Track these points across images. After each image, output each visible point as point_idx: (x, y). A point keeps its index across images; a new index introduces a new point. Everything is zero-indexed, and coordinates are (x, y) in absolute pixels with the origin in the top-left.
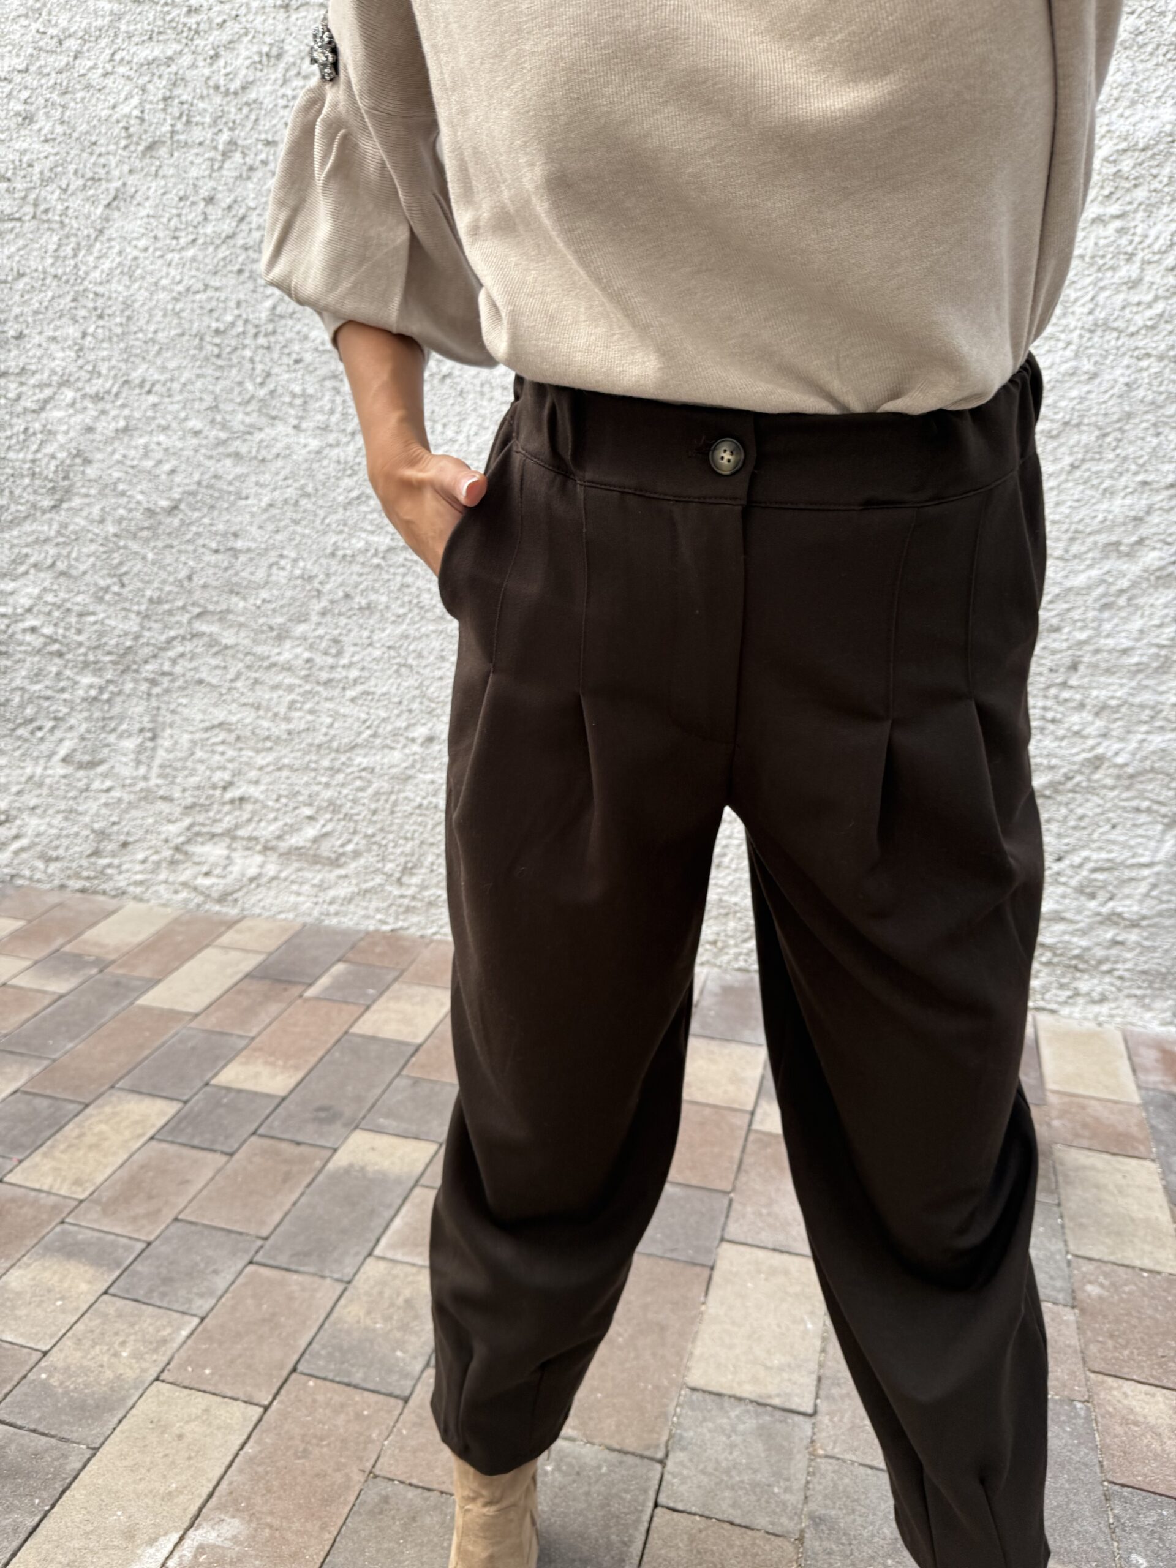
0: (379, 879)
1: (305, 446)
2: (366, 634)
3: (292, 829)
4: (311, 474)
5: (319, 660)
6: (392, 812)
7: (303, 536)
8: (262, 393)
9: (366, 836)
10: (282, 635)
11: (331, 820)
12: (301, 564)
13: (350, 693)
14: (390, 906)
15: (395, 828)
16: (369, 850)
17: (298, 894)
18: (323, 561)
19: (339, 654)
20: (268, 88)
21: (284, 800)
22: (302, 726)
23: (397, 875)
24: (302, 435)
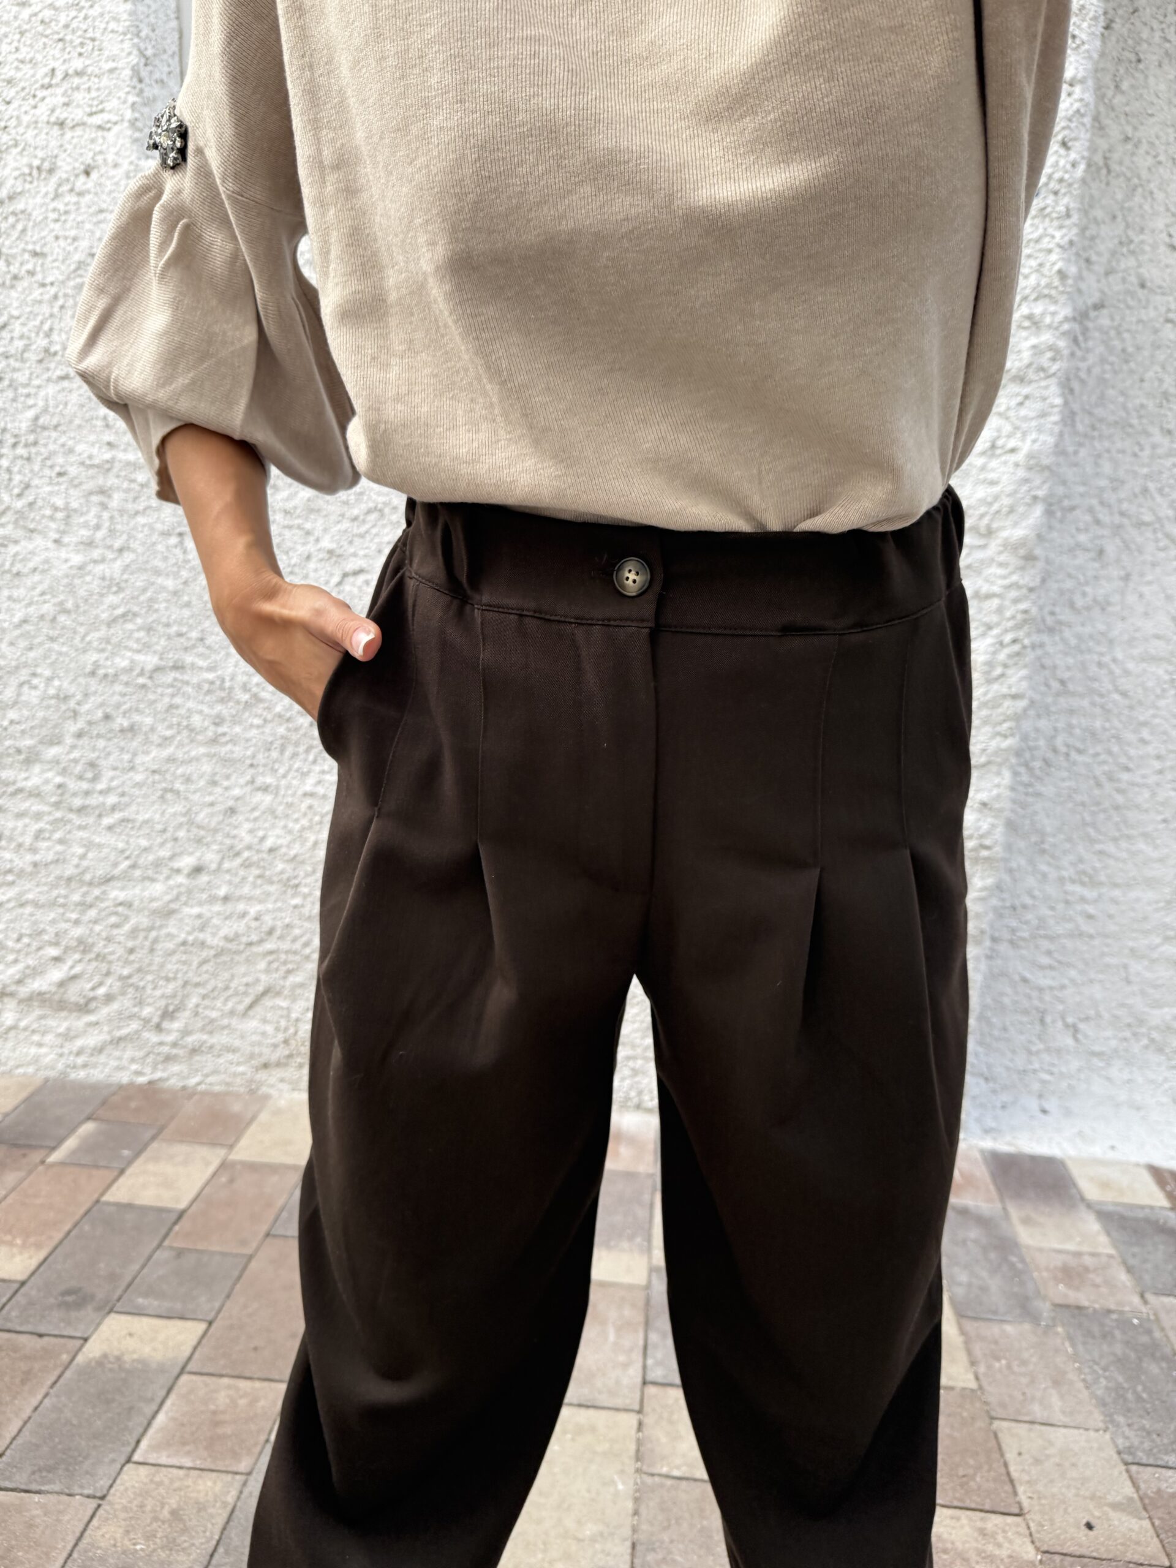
0: (134, 1025)
1: (66, 561)
2: (126, 757)
3: (36, 972)
4: (71, 589)
5: (73, 785)
6: (152, 950)
7: (60, 653)
8: (19, 504)
9: (122, 978)
10: (30, 759)
11: (80, 961)
12: (56, 683)
13: (107, 821)
14: (148, 1054)
15: (154, 968)
16: (123, 994)
17: (40, 1045)
18: (82, 680)
19: (95, 779)
20: (39, 200)
21: (26, 940)
22: (50, 857)
23: (156, 1020)
24: (64, 550)
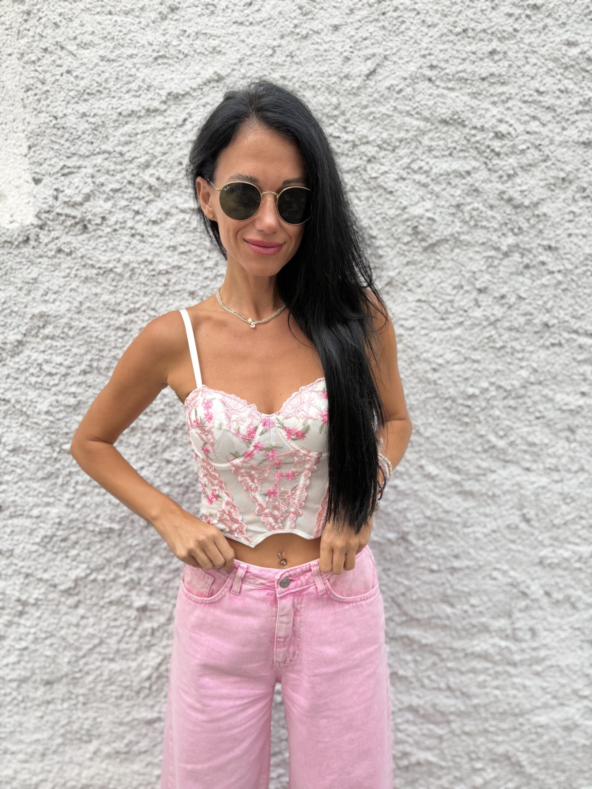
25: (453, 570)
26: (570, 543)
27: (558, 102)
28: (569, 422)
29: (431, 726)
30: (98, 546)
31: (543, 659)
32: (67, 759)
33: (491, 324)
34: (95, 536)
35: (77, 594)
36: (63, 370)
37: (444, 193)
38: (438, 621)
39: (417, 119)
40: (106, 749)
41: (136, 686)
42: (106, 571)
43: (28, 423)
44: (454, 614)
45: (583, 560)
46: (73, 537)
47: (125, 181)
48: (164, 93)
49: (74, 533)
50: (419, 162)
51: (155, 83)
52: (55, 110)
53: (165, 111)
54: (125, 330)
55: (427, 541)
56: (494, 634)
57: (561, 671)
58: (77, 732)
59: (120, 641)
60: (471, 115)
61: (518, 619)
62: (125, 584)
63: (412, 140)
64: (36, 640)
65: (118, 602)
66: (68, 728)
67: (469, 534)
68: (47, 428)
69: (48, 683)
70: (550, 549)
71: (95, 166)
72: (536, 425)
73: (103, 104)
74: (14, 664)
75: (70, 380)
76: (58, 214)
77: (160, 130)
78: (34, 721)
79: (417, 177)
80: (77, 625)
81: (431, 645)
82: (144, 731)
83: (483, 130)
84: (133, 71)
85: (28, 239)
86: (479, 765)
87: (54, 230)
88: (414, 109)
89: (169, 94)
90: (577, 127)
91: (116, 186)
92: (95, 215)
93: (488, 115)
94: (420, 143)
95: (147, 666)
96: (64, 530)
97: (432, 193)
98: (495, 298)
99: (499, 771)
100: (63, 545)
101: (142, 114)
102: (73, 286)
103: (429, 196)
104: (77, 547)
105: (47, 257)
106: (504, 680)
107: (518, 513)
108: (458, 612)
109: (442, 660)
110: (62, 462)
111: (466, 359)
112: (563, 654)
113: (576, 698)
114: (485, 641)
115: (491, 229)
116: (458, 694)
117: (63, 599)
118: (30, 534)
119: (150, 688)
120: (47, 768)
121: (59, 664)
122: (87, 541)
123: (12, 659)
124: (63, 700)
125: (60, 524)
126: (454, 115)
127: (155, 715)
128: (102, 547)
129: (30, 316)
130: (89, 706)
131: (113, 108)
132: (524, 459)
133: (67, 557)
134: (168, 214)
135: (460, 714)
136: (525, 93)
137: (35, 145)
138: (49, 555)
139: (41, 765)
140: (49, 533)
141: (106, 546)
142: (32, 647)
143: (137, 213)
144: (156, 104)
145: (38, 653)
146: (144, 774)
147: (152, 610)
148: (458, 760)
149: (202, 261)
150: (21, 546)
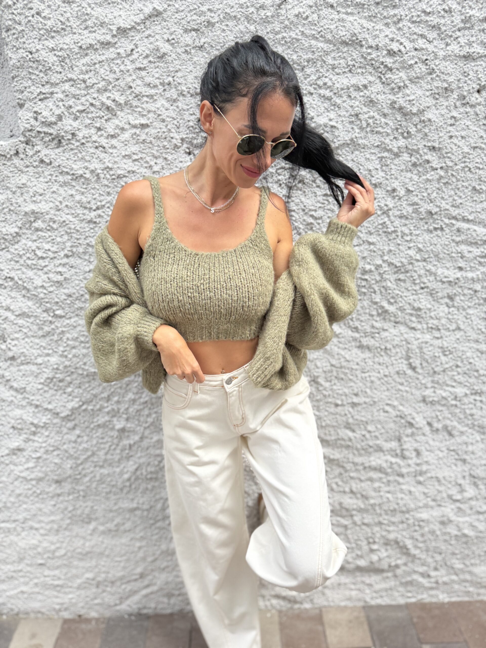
25: (354, 405)
26: (447, 385)
27: (443, 21)
28: (448, 291)
29: (339, 519)
30: (87, 385)
31: (425, 472)
32: (74, 534)
33: (384, 213)
34: (84, 378)
35: (74, 420)
36: (51, 255)
37: (345, 104)
38: (343, 443)
39: (322, 42)
40: (101, 528)
41: (120, 485)
42: (94, 403)
43: (28, 295)
44: (355, 437)
45: (458, 399)
46: (68, 379)
47: (88, 103)
48: (114, 28)
49: (69, 376)
50: (323, 78)
51: (106, 20)
52: (30, 46)
53: (116, 43)
54: (95, 223)
55: (333, 382)
56: (386, 453)
57: (438, 480)
58: (80, 516)
59: (106, 454)
60: (367, 36)
61: (405, 442)
62: (108, 413)
63: (318, 60)
64: (47, 452)
65: (103, 426)
66: (74, 513)
67: (366, 377)
68: (42, 299)
69: (58, 482)
70: (432, 390)
71: (64, 92)
72: (421, 294)
73: (67, 40)
74: (32, 468)
75: (57, 262)
76: (39, 132)
77: (113, 60)
78: (50, 508)
79: (322, 92)
80: (75, 442)
81: (338, 460)
82: (127, 516)
83: (377, 49)
84: (89, 10)
85: (17, 152)
86: (375, 547)
87: (36, 145)
88: (319, 32)
89: (119, 29)
90: (459, 43)
91: (81, 108)
92: (66, 132)
93: (382, 35)
94: (325, 62)
95: (127, 472)
96: (61, 373)
97: (335, 105)
98: (388, 191)
99: (390, 552)
100: (61, 384)
101: (98, 47)
102: (54, 189)
103: (332, 108)
104: (72, 386)
105: (33, 166)
106: (395, 487)
107: (405, 362)
108: (358, 436)
109: (346, 471)
110: (56, 323)
111: (363, 241)
112: (441, 468)
113: (451, 501)
114: (379, 458)
115: (384, 134)
116: (359, 496)
117: (64, 423)
118: (36, 376)
119: (130, 486)
120: (61, 540)
121: (64, 469)
122: (78, 382)
123: (31, 465)
124: (69, 494)
125: (57, 369)
126: (352, 37)
127: (135, 505)
128: (90, 386)
129: (23, 213)
130: (88, 498)
131: (75, 43)
132: (411, 321)
133: (65, 393)
134: (123, 129)
135: (360, 510)
136: (414, 14)
137: (16, 77)
138: (52, 392)
139: (57, 537)
140: (50, 376)
141: (93, 386)
142: (45, 456)
143: (99, 129)
144: (108, 38)
145: (48, 461)
146: (129, 546)
147: (129, 431)
148: (359, 543)
149: (151, 167)
150: (31, 385)
